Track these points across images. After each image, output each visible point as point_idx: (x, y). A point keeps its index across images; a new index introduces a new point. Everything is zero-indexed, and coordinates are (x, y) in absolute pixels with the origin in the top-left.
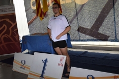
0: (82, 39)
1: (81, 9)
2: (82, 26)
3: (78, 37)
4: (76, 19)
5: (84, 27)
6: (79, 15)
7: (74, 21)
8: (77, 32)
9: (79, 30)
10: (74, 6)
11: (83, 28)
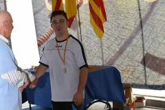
0: (150, 83)
1: (149, 13)
2: (151, 52)
3: (142, 77)
4: (139, 36)
5: (156, 55)
6: (145, 27)
7: (135, 41)
8: (141, 67)
9: (144, 62)
10: (136, 5)
11: (155, 58)
